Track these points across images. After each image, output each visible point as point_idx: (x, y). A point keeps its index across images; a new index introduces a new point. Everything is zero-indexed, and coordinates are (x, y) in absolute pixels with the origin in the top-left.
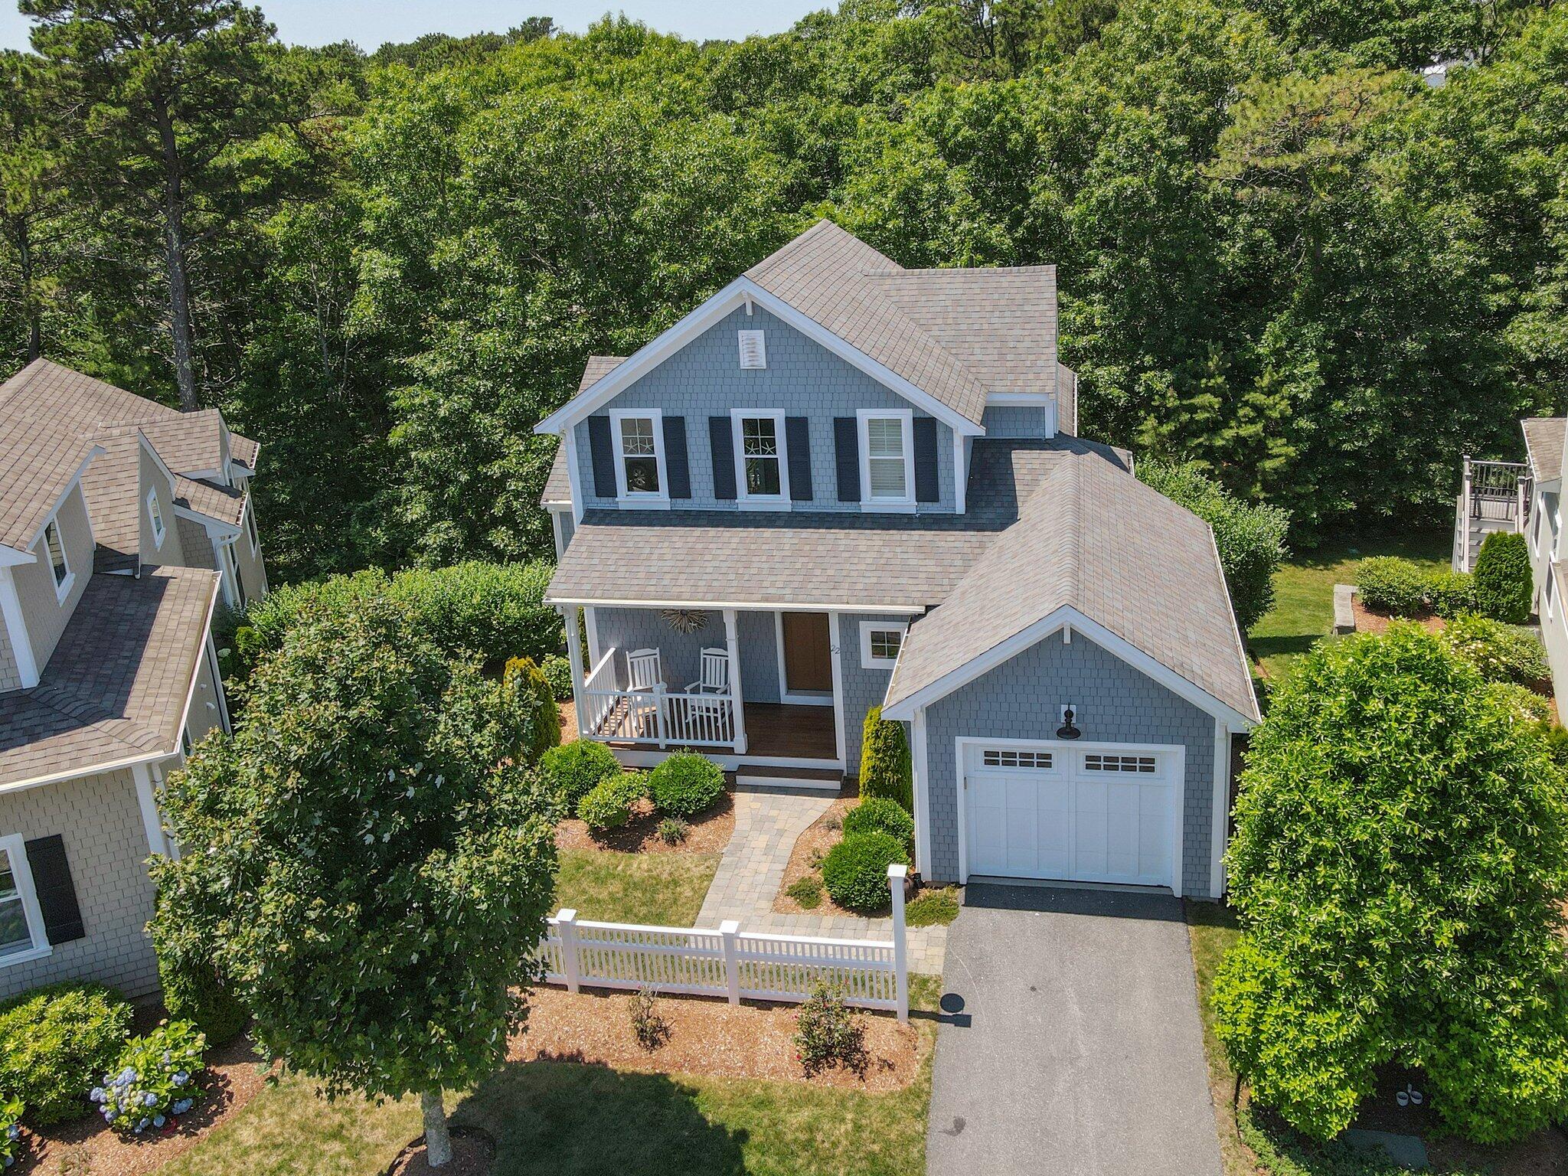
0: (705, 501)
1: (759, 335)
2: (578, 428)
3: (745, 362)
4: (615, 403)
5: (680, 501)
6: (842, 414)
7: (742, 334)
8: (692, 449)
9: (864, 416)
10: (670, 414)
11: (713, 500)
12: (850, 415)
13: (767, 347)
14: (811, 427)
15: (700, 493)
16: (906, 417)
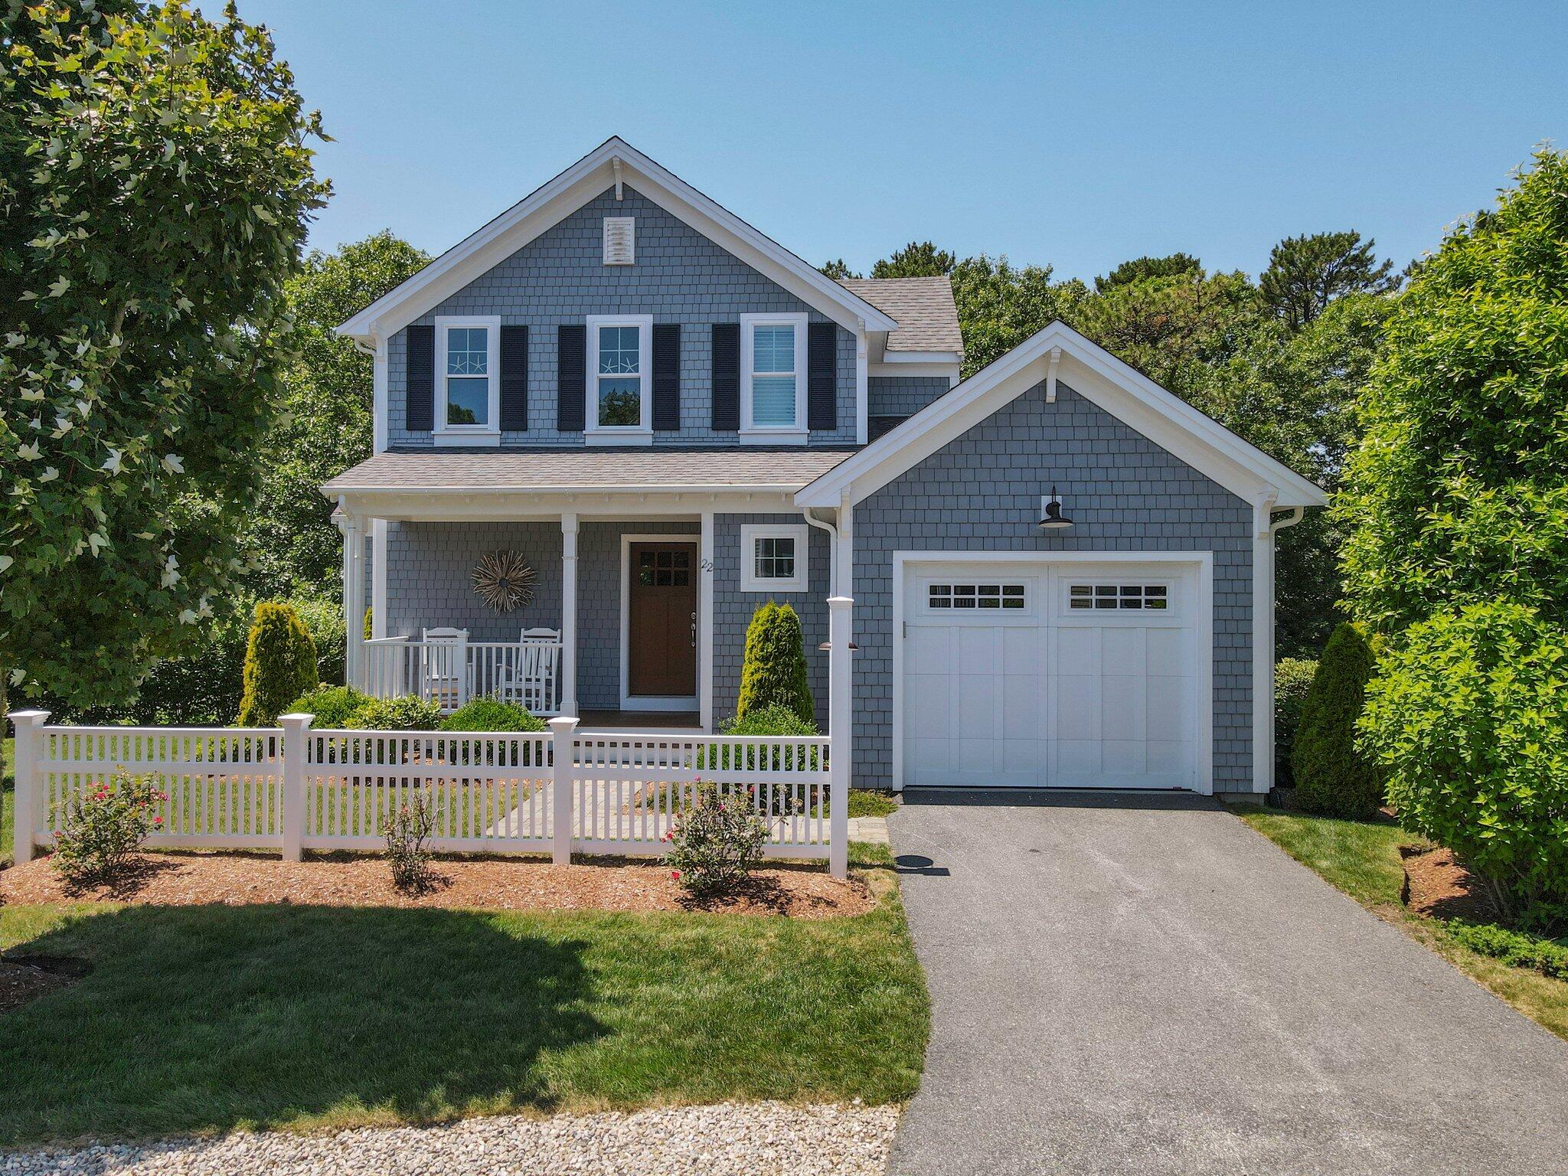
0: (544, 433)
1: (628, 223)
2: (393, 340)
3: (609, 258)
4: (444, 308)
5: (513, 434)
6: (723, 320)
7: (609, 222)
8: (534, 366)
9: (749, 322)
10: (511, 323)
11: (555, 433)
12: (732, 320)
13: (637, 238)
14: (684, 337)
15: (539, 424)
16: (799, 322)
